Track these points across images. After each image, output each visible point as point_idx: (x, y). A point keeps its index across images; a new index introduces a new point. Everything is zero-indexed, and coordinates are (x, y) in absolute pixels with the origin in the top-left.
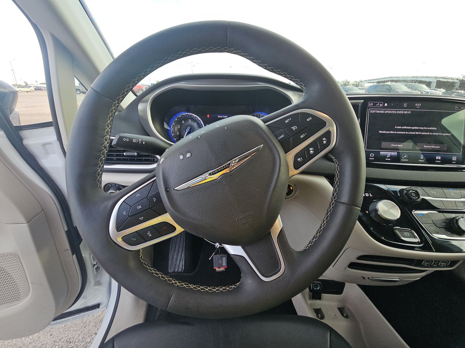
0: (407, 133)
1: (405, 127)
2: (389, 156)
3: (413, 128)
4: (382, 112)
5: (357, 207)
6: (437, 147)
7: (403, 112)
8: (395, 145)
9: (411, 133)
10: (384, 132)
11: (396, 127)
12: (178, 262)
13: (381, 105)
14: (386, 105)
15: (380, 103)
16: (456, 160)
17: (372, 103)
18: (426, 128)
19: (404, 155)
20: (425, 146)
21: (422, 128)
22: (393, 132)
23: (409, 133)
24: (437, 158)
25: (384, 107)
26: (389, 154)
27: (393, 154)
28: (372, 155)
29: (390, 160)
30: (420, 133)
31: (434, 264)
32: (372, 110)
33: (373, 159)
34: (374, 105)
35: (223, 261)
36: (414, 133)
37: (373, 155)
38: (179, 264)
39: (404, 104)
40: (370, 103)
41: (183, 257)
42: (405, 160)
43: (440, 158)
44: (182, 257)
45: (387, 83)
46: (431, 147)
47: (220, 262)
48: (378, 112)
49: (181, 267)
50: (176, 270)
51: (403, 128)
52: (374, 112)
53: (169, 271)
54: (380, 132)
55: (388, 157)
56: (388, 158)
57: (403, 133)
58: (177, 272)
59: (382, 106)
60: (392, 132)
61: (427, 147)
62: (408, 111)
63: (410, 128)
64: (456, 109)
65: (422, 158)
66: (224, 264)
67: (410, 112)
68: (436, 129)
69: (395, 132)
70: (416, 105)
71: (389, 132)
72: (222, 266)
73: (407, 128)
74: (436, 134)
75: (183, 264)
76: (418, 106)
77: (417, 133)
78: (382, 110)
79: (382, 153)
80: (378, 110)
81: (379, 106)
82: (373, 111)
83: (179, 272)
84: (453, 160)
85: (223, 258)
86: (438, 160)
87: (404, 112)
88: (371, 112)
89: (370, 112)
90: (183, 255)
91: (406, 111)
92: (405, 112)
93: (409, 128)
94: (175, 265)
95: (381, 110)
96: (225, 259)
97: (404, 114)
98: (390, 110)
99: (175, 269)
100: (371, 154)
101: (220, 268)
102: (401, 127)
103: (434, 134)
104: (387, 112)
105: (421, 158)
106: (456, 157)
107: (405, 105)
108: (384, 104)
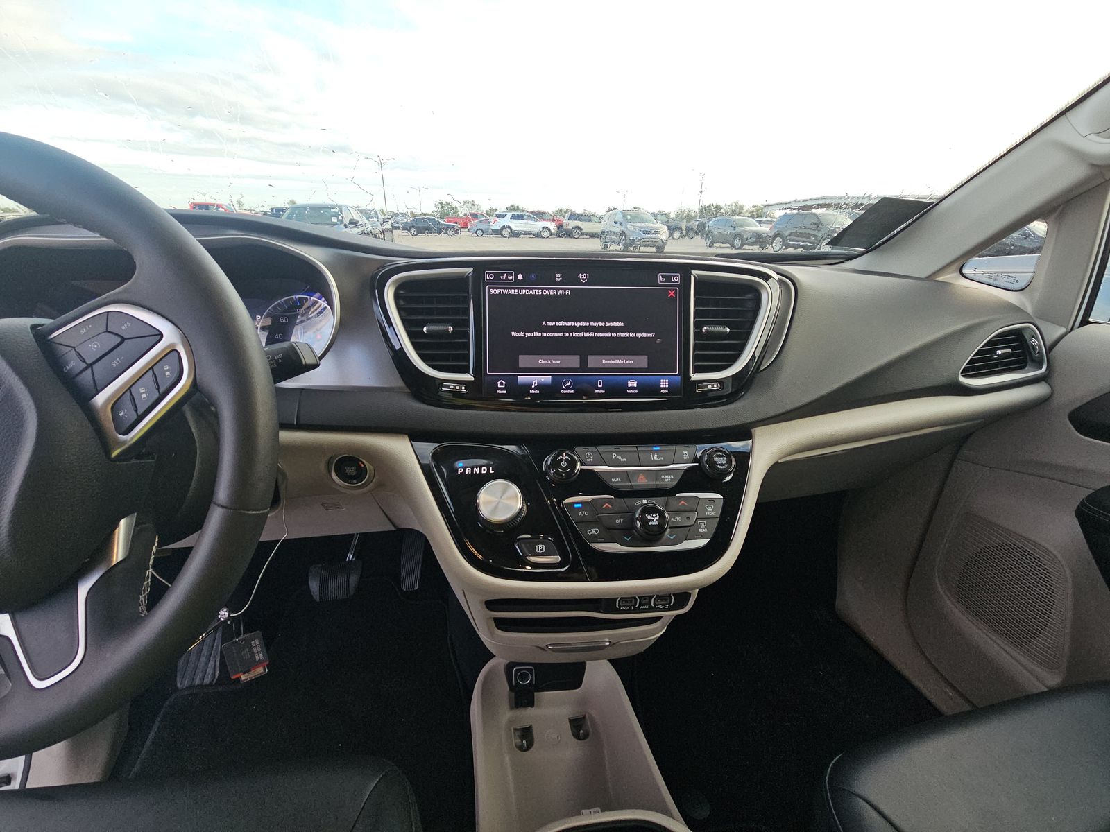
0: (566, 335)
1: (563, 323)
2: (536, 385)
3: (578, 324)
4: (514, 292)
5: (248, 510)
6: (627, 362)
7: (555, 292)
8: (545, 362)
9: (575, 335)
10: (522, 334)
11: (544, 324)
12: (203, 659)
13: (510, 278)
14: (520, 277)
15: (508, 274)
16: (667, 386)
17: (491, 273)
18: (603, 324)
19: (566, 381)
20: (604, 361)
21: (596, 324)
22: (540, 335)
23: (571, 335)
24: (630, 384)
25: (517, 282)
26: (536, 380)
27: (543, 380)
28: (501, 384)
29: (538, 392)
30: (592, 334)
31: (641, 604)
32: (493, 288)
33: (505, 392)
34: (497, 277)
35: (254, 649)
36: (581, 335)
37: (504, 383)
38: (207, 664)
39: (557, 275)
40: (489, 274)
41: (217, 646)
42: (569, 392)
43: (635, 384)
44: (215, 648)
45: (814, 211)
46: (615, 362)
47: (246, 654)
48: (505, 292)
49: (210, 671)
50: (197, 682)
51: (558, 324)
52: (498, 291)
53: (179, 685)
54: (514, 334)
55: (533, 387)
56: (534, 389)
57: (558, 335)
58: (201, 686)
59: (512, 280)
60: (536, 334)
61: (609, 362)
62: (565, 289)
63: (573, 324)
64: (660, 282)
65: (601, 386)
66: (260, 656)
67: (568, 292)
68: (622, 324)
69: (544, 335)
70: (580, 276)
71: (531, 335)
72: (256, 664)
73: (566, 324)
74: (623, 335)
75: (218, 663)
76: (584, 280)
77: (586, 334)
78: (514, 288)
79: (522, 379)
80: (504, 288)
81: (507, 279)
82: (495, 291)
83: (206, 685)
84: (662, 386)
85: (253, 642)
86: (632, 388)
87: (557, 292)
88: (492, 292)
89: (489, 292)
90: (216, 641)
91: (561, 289)
92: (560, 292)
93: (569, 324)
94: (196, 669)
95: (511, 288)
96: (257, 642)
97: (557, 296)
98: (529, 289)
99: (193, 679)
100: (498, 383)
101: (250, 670)
102: (553, 324)
103: (620, 335)
104: (523, 291)
105: (599, 386)
106: (667, 381)
107: (558, 277)
108: (516, 277)
